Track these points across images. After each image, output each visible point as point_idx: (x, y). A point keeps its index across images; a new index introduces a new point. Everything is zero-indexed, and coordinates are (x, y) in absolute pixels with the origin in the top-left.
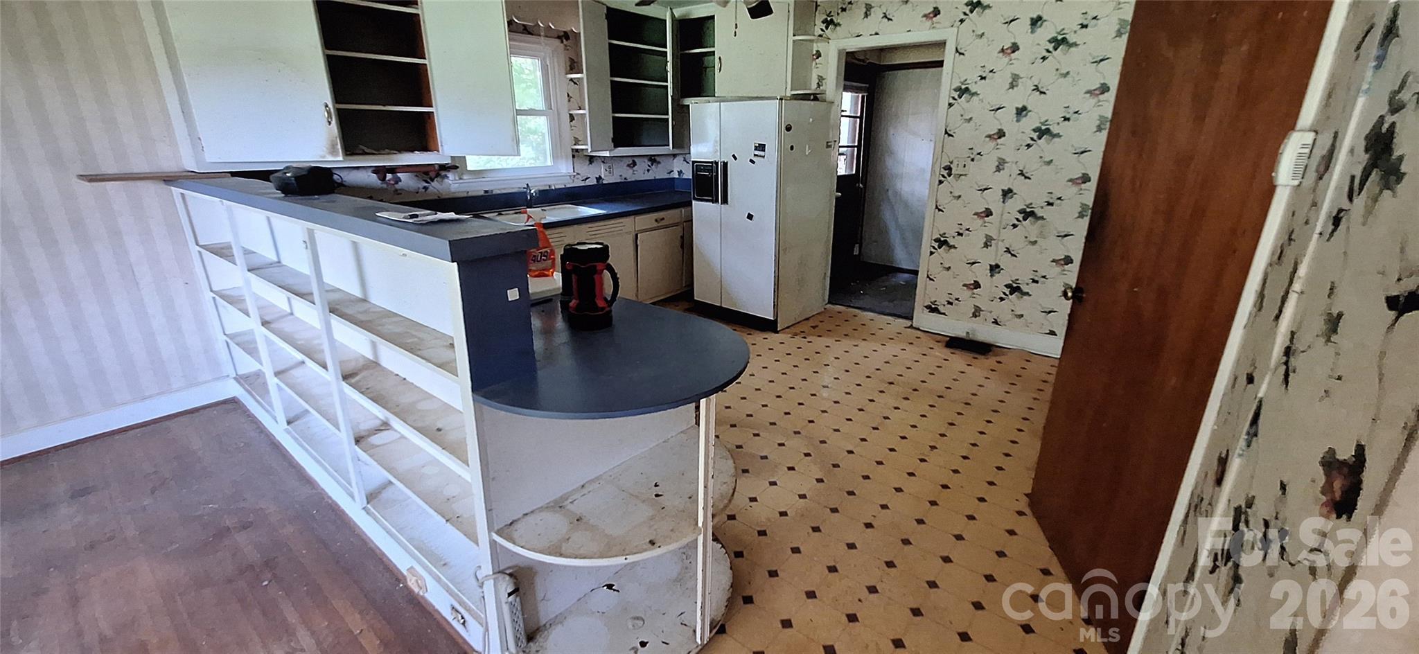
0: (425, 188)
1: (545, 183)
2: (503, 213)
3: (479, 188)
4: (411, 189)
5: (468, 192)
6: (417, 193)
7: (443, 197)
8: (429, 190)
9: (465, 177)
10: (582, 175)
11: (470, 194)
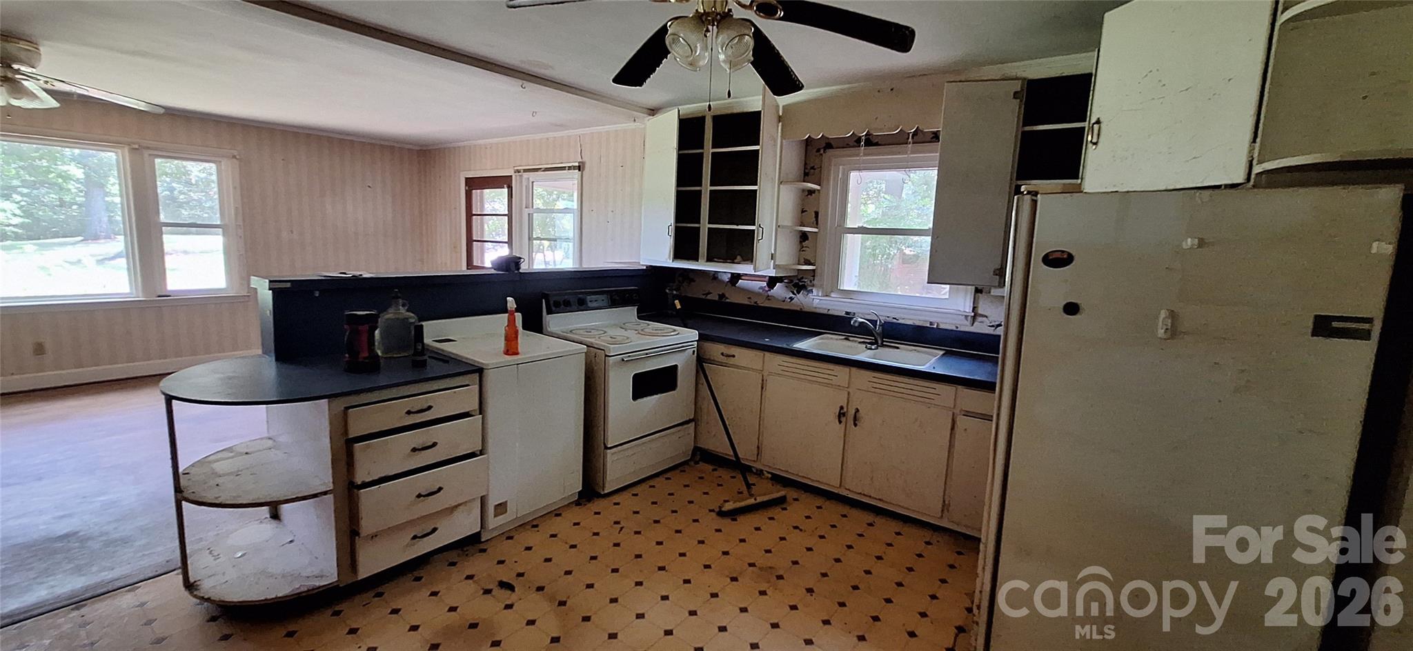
0: (791, 299)
1: (927, 319)
2: (851, 339)
3: (843, 309)
4: (780, 298)
5: (829, 310)
6: (784, 301)
7: (805, 310)
8: (793, 301)
9: (833, 295)
10: (990, 319)
11: (830, 313)
